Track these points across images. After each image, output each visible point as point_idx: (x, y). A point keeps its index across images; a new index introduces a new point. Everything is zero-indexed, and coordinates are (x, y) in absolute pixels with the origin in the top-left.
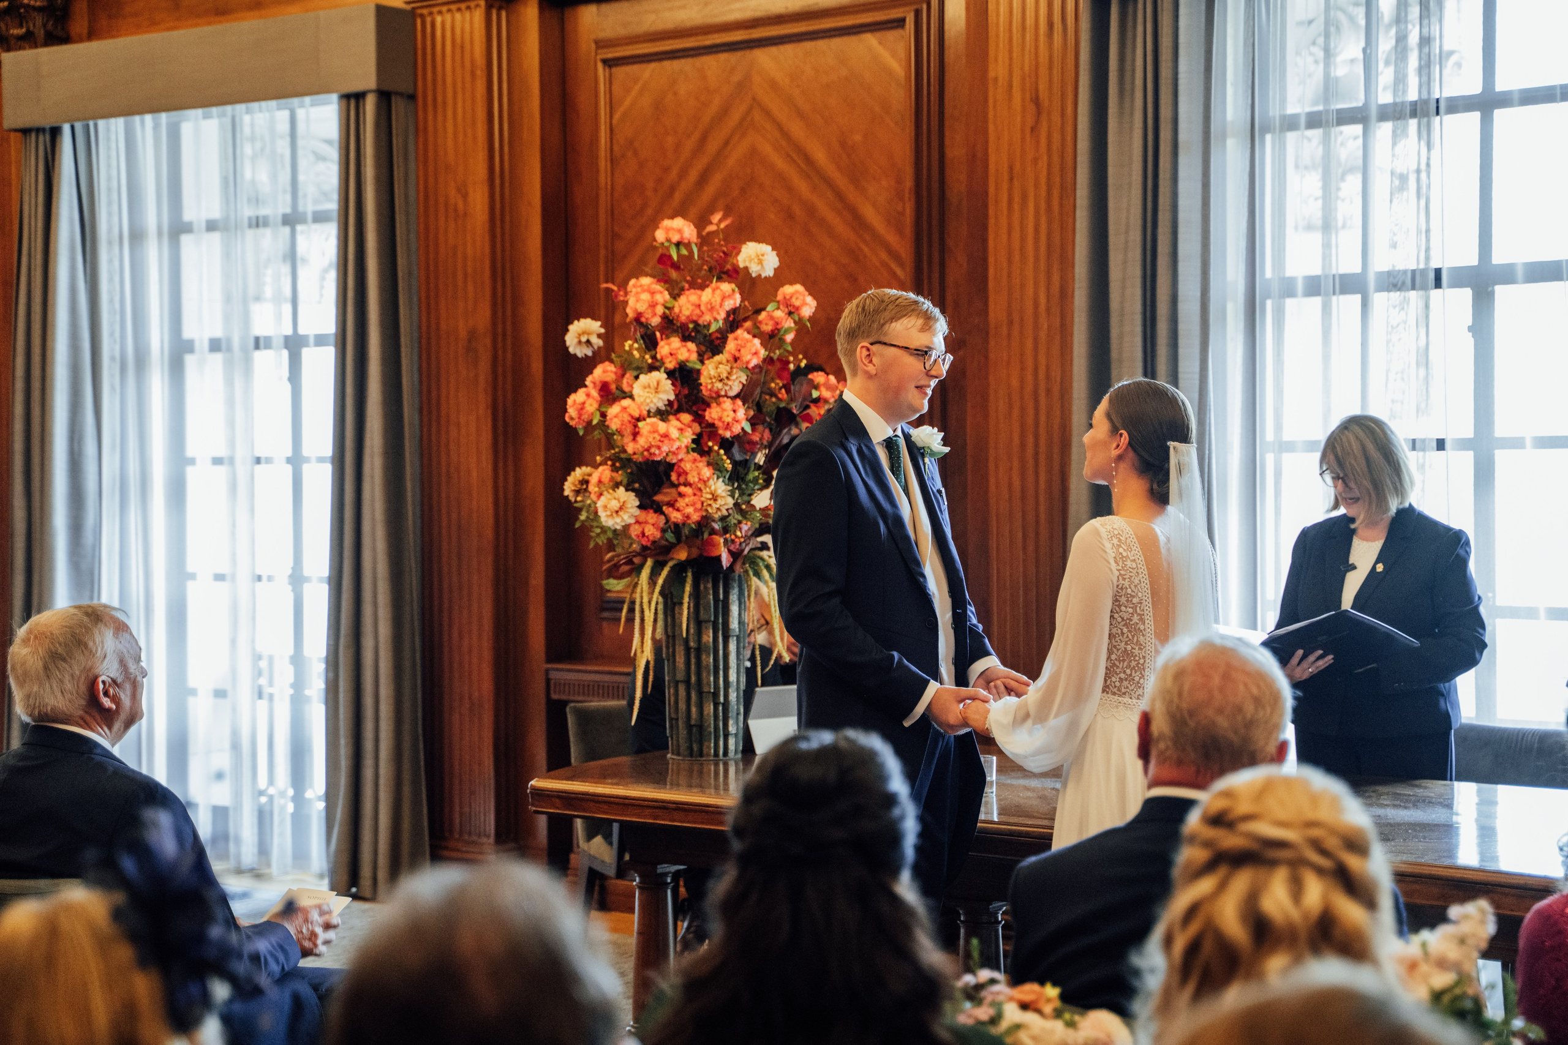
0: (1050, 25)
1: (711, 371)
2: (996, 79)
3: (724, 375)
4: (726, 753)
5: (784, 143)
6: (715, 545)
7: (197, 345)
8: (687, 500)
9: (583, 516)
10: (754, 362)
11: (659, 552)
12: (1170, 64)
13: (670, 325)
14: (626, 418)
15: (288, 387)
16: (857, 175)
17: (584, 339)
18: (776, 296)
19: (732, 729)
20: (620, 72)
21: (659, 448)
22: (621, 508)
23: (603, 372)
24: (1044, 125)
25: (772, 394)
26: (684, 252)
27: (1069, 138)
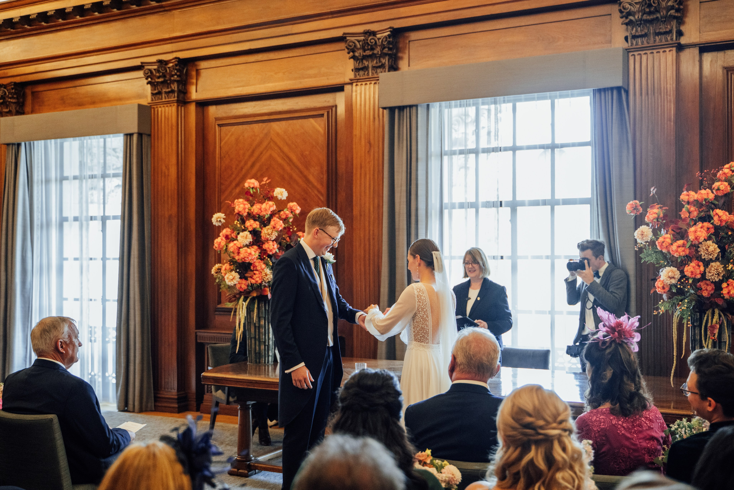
0: (374, 118)
1: (265, 232)
2: (356, 135)
3: (270, 233)
4: (268, 362)
5: (281, 154)
6: (266, 291)
7: (69, 219)
8: (257, 276)
9: (217, 281)
10: (280, 229)
11: (246, 294)
12: (415, 132)
13: (251, 216)
14: (236, 247)
15: (101, 233)
16: (307, 165)
17: (219, 220)
18: (287, 206)
19: (270, 354)
20: (224, 129)
21: (248, 258)
22: (233, 278)
23: (226, 231)
24: (372, 151)
25: (284, 239)
26: (254, 191)
27: (381, 155)
